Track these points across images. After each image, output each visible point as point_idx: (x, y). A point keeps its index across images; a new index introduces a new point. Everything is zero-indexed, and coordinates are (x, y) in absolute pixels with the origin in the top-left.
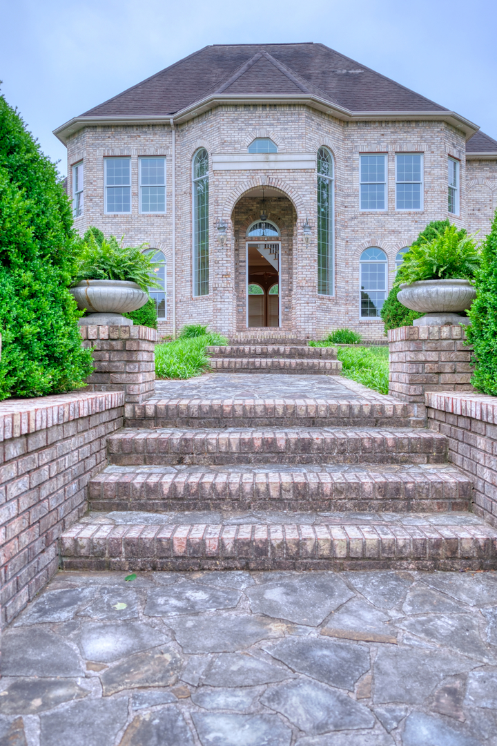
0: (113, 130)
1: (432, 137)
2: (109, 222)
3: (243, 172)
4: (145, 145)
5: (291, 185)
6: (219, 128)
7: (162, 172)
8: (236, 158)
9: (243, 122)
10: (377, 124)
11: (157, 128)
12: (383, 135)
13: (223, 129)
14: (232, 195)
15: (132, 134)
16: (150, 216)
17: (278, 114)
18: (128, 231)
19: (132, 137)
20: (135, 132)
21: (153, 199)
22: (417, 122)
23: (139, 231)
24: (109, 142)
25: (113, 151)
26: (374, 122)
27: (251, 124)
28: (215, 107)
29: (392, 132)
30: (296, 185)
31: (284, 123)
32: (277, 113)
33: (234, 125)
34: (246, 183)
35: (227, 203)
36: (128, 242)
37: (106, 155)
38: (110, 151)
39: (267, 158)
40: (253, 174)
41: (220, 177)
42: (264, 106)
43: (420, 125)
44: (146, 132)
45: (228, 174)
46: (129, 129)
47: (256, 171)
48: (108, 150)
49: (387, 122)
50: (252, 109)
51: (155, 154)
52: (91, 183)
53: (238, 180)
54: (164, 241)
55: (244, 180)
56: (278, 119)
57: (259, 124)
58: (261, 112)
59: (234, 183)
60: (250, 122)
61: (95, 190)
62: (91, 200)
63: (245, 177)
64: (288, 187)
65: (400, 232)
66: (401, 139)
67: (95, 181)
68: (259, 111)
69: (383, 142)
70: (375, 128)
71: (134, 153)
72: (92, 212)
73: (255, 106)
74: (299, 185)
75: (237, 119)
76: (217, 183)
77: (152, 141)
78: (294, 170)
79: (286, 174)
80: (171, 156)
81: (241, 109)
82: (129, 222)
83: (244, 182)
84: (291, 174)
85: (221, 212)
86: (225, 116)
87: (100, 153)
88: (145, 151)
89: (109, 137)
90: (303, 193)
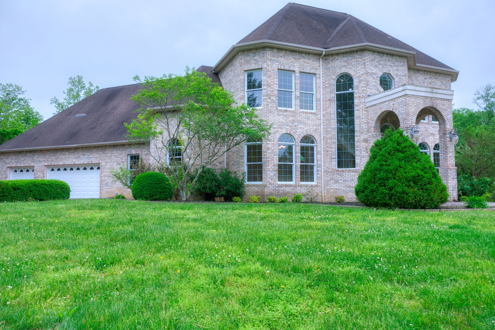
0: (284, 52)
1: (446, 83)
2: (281, 115)
3: (420, 97)
4: (304, 65)
5: (443, 108)
6: (364, 63)
7: (312, 84)
8: (418, 88)
9: (377, 62)
10: (423, 72)
11: (311, 55)
12: (425, 78)
13: (367, 64)
14: (416, 111)
15: (296, 57)
16: (307, 113)
17: (394, 61)
18: (293, 121)
19: (295, 59)
20: (297, 56)
21: (306, 101)
22: (440, 73)
23: (300, 122)
24: (282, 60)
25: (284, 66)
26: (422, 70)
27: (381, 64)
28: (362, 50)
29: (429, 78)
30: (444, 108)
31: (397, 66)
32: (394, 59)
33: (373, 63)
34: (422, 104)
35: (414, 115)
36: (294, 129)
37: (280, 68)
38: (282, 66)
39: (433, 91)
40: (425, 99)
41: (409, 99)
42: (387, 54)
43: (441, 75)
44: (304, 57)
45: (413, 98)
46: (294, 53)
47: (426, 97)
48: (281, 65)
49: (427, 71)
50: (381, 55)
51: (310, 72)
52: (270, 86)
53: (418, 102)
54: (316, 130)
55: (421, 102)
56: (394, 64)
57: (385, 65)
58: (386, 58)
59: (416, 103)
60: (381, 63)
61: (272, 91)
62: (270, 98)
63: (421, 100)
64: (441, 109)
65: (435, 135)
66: (433, 82)
67: (272, 85)
68: (385, 57)
69: (426, 82)
70: (422, 74)
71: (297, 70)
72: (271, 107)
73: (383, 53)
74: (446, 108)
75: (374, 60)
76: (408, 102)
77: (308, 63)
78: (444, 99)
79: (440, 101)
80: (320, 75)
81: (376, 54)
82: (294, 116)
83: (421, 103)
84: (442, 101)
85: (411, 121)
86: (368, 57)
87: (276, 66)
88: (304, 69)
89: (281, 57)
90: (448, 113)
